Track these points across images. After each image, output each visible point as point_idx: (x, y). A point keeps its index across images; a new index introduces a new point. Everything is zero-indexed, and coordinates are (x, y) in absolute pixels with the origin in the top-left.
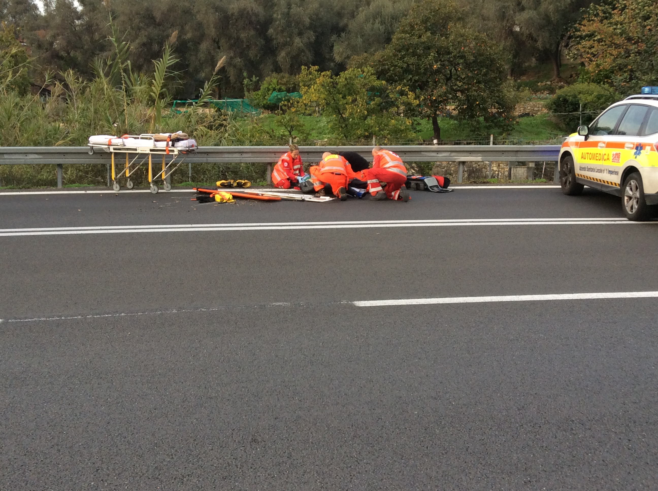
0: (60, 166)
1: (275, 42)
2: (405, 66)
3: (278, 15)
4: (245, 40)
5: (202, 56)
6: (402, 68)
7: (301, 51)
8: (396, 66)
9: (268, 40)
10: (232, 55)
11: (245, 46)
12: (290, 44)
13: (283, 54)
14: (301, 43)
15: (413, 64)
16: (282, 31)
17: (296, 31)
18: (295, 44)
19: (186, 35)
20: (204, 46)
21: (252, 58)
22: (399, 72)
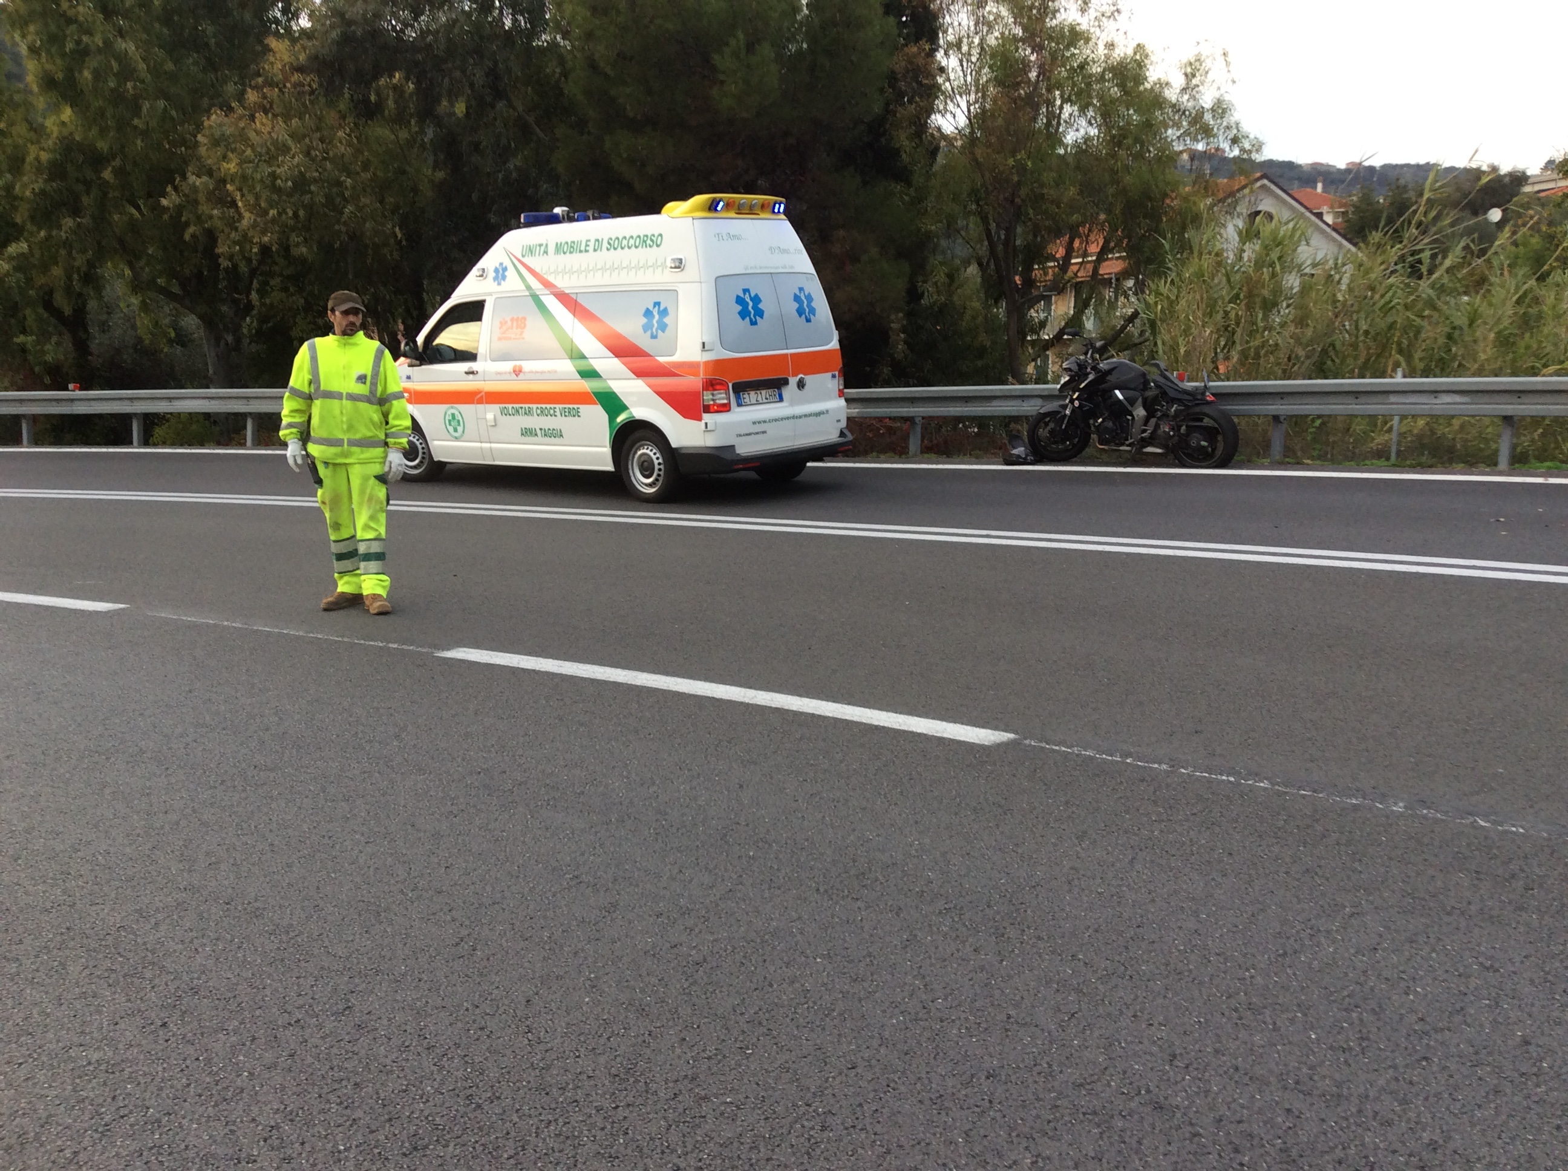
0: (1507, 419)
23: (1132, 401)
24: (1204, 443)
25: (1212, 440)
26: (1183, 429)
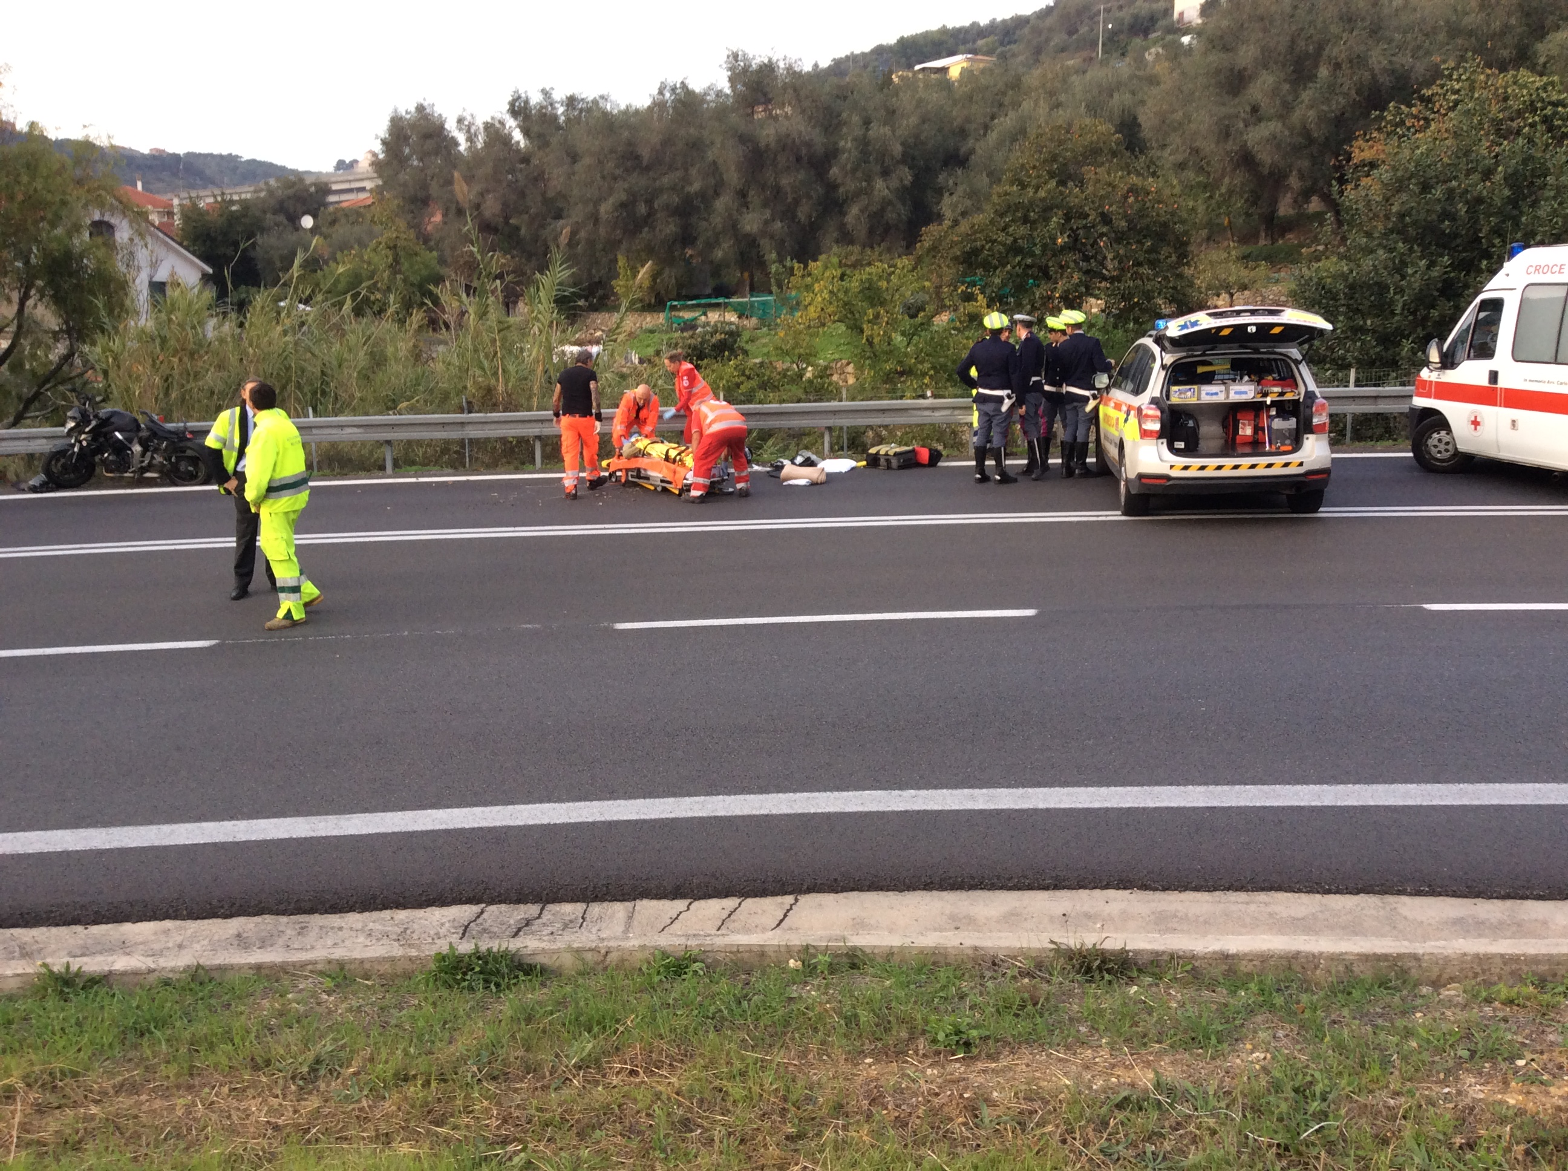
0: (388, 443)
1: (841, 190)
2: (1010, 239)
3: (846, 143)
4: (789, 190)
5: (717, 221)
6: (1004, 245)
7: (886, 203)
8: (995, 241)
9: (832, 187)
10: (768, 213)
11: (789, 200)
12: (868, 192)
13: (854, 210)
14: (886, 191)
15: (1022, 238)
16: (854, 170)
17: (878, 168)
18: (876, 193)
19: (691, 184)
20: (722, 203)
21: (803, 219)
22: (1000, 253)
23: (130, 441)
24: (191, 468)
25: (196, 465)
26: (173, 460)
